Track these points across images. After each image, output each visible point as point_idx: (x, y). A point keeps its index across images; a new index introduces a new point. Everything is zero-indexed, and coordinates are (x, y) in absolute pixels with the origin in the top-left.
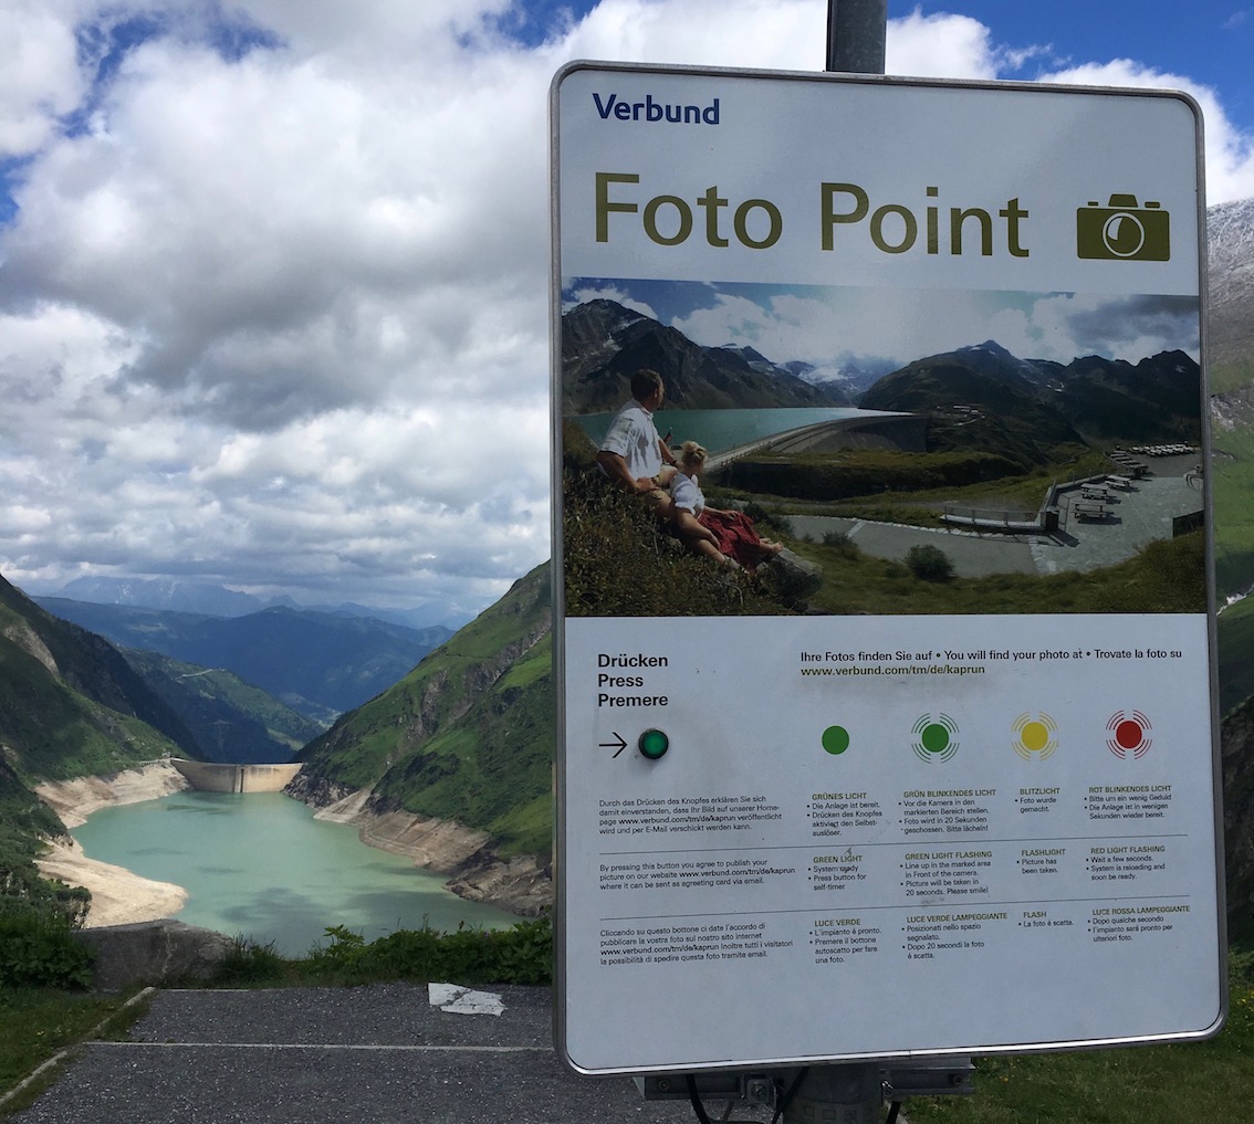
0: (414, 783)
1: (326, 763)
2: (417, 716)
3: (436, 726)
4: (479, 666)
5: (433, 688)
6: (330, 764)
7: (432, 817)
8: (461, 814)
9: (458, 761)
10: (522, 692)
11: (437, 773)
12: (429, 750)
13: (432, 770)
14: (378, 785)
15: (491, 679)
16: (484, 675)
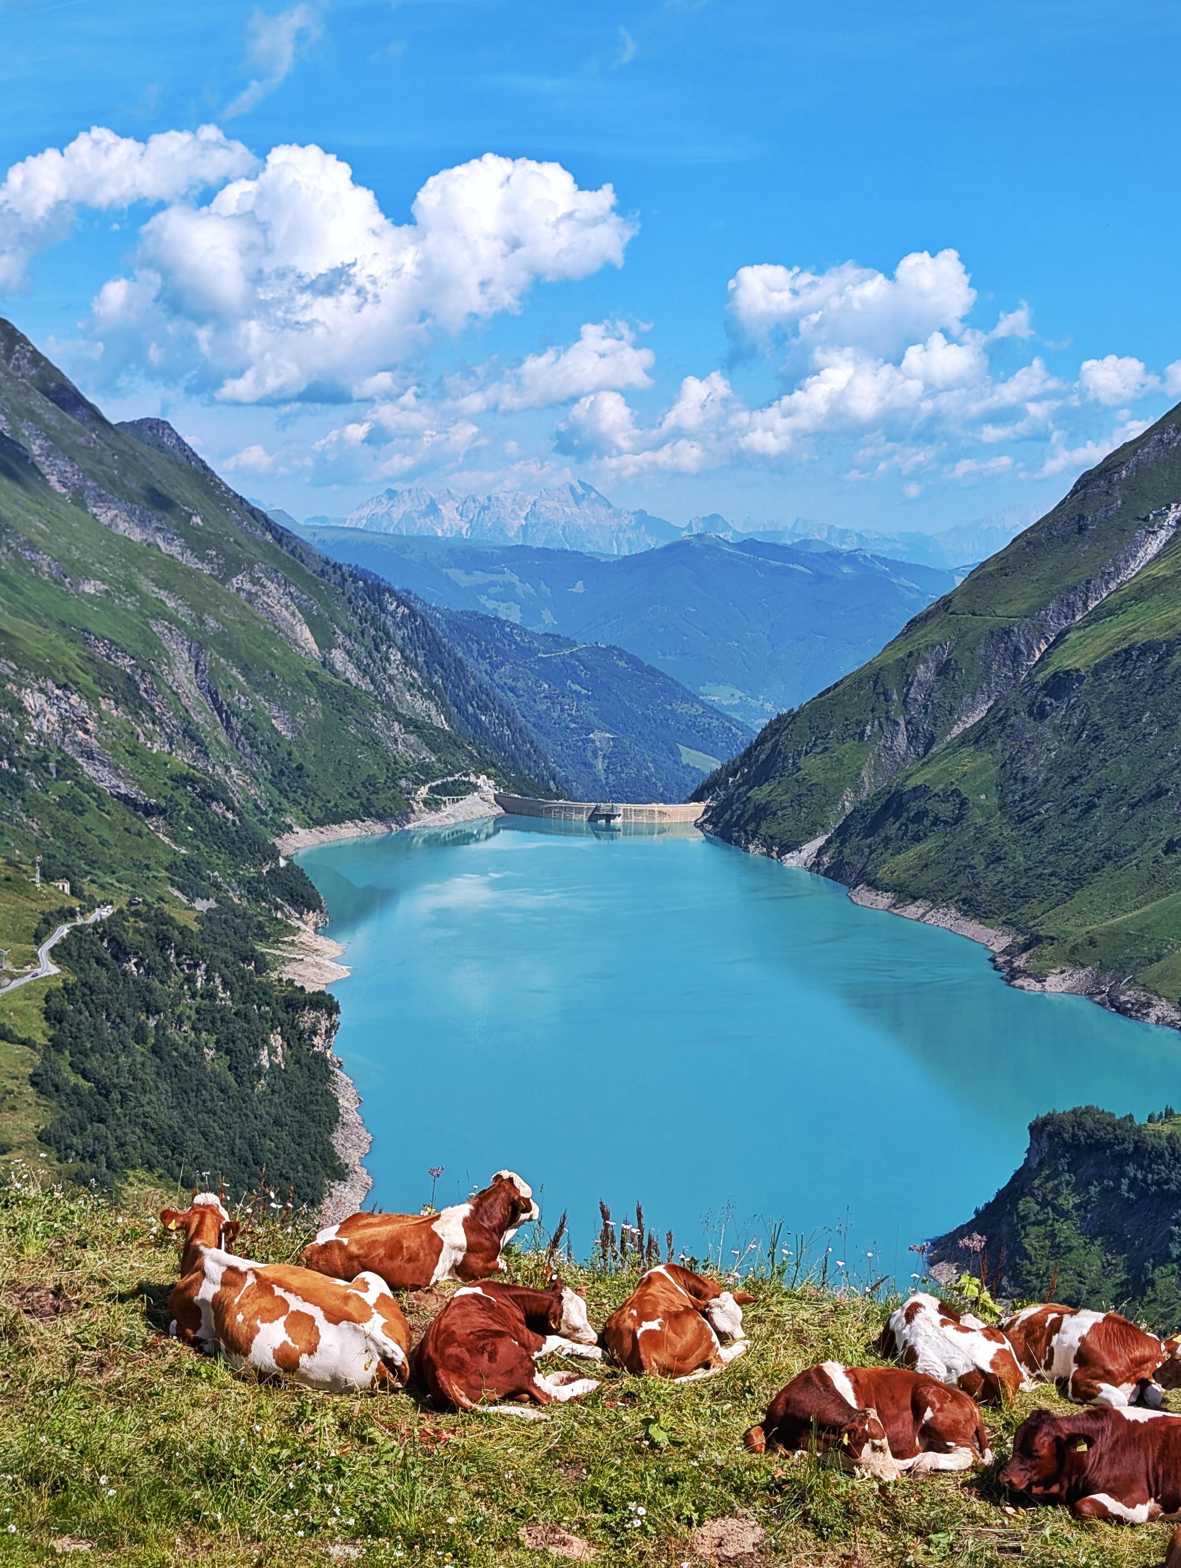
0: (887, 840)
1: (744, 803)
2: (897, 724)
3: (931, 741)
4: (1008, 632)
5: (924, 672)
6: (750, 806)
7: (915, 899)
8: (965, 893)
9: (964, 803)
10: (1080, 679)
11: (927, 822)
12: (917, 780)
13: (920, 816)
14: (829, 842)
15: (1030, 654)
16: (1017, 648)
